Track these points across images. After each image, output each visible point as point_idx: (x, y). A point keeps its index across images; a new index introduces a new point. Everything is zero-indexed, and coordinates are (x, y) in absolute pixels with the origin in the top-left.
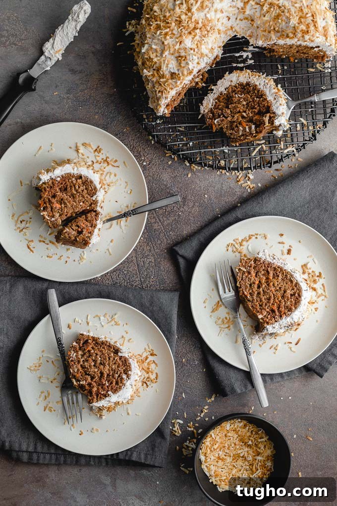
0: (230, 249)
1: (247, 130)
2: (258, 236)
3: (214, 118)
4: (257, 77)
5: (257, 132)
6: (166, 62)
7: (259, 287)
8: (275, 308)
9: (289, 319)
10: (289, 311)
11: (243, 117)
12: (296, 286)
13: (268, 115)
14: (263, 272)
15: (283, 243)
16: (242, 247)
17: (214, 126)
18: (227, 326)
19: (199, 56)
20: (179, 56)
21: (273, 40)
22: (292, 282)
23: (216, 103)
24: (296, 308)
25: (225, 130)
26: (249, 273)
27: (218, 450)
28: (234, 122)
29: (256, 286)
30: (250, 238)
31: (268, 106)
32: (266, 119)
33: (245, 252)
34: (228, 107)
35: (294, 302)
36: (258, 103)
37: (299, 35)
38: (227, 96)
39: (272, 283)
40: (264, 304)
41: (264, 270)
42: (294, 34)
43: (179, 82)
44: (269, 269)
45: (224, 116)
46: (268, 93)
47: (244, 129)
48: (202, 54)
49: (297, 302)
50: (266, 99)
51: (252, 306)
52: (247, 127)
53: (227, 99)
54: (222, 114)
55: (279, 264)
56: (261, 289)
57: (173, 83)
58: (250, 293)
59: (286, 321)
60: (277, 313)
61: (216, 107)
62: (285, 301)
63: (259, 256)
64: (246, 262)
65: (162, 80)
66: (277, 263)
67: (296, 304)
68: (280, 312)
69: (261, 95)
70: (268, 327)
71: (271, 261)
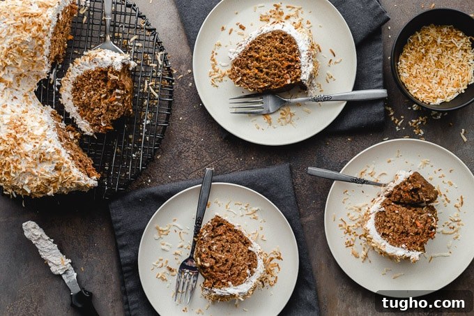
0: (217, 83)
1: (119, 97)
2: (215, 52)
3: (99, 125)
4: (70, 73)
5: (123, 89)
6: (43, 173)
7: (261, 71)
8: (286, 64)
9: (304, 55)
10: (295, 52)
11: (106, 98)
12: (275, 35)
13: (109, 74)
14: (249, 62)
15: (231, 30)
16: (219, 72)
17: (108, 128)
18: (289, 115)
19: (44, 139)
20: (40, 159)
21: (44, 59)
22: (269, 37)
23: (86, 119)
24: (295, 44)
25: (114, 118)
26: (244, 75)
27: (431, 85)
28: (108, 107)
29: (260, 74)
30: (214, 60)
31: (100, 72)
32: (113, 77)
33: (224, 70)
34: (93, 110)
35: (288, 43)
36: (95, 80)
37: (41, 34)
38: (82, 107)
39: (263, 57)
40: (279, 73)
41: (247, 60)
42: (39, 39)
43: (65, 165)
44: (249, 54)
45: (100, 116)
46: (87, 68)
47: (117, 100)
48: (42, 135)
49: (291, 40)
50: (93, 72)
51: (277, 85)
52: (116, 97)
53: (84, 108)
54: (98, 116)
55: (248, 43)
56: (264, 70)
57: (66, 170)
58: (264, 82)
59: (303, 59)
60: (293, 64)
61: (89, 120)
62: (284, 52)
63: (233, 58)
64: (233, 74)
65: (60, 181)
66: (246, 44)
67: (291, 42)
68: (292, 61)
69: (88, 75)
70: (301, 78)
71: (241, 50)
